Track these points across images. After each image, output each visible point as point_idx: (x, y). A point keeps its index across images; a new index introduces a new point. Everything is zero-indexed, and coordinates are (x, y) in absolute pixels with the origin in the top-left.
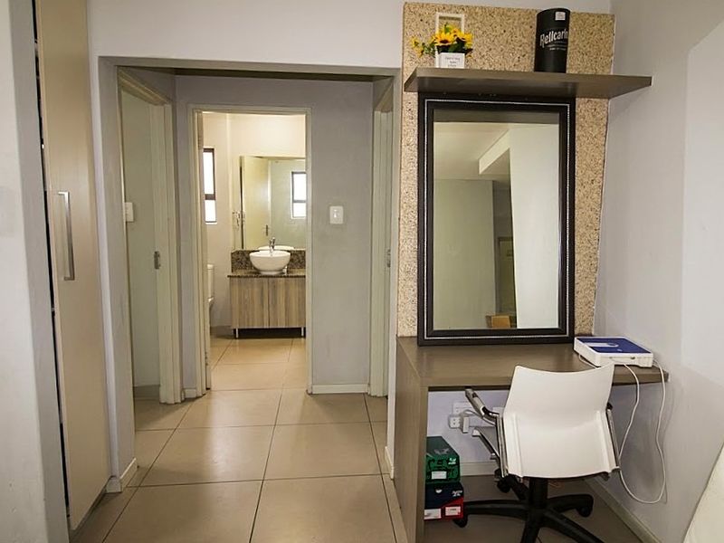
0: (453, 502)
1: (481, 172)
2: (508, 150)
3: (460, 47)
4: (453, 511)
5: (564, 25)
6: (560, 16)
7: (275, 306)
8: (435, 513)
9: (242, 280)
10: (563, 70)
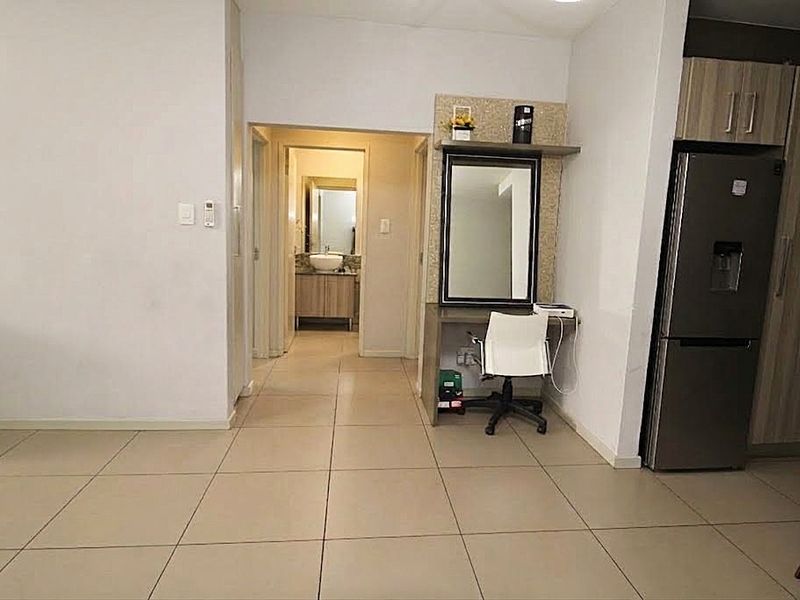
0: (456, 398)
1: (500, 194)
2: (511, 186)
3: (467, 127)
4: (455, 404)
5: (530, 116)
6: (527, 110)
7: (330, 294)
8: (445, 405)
9: (304, 277)
10: (529, 142)
